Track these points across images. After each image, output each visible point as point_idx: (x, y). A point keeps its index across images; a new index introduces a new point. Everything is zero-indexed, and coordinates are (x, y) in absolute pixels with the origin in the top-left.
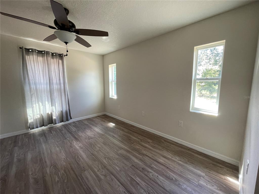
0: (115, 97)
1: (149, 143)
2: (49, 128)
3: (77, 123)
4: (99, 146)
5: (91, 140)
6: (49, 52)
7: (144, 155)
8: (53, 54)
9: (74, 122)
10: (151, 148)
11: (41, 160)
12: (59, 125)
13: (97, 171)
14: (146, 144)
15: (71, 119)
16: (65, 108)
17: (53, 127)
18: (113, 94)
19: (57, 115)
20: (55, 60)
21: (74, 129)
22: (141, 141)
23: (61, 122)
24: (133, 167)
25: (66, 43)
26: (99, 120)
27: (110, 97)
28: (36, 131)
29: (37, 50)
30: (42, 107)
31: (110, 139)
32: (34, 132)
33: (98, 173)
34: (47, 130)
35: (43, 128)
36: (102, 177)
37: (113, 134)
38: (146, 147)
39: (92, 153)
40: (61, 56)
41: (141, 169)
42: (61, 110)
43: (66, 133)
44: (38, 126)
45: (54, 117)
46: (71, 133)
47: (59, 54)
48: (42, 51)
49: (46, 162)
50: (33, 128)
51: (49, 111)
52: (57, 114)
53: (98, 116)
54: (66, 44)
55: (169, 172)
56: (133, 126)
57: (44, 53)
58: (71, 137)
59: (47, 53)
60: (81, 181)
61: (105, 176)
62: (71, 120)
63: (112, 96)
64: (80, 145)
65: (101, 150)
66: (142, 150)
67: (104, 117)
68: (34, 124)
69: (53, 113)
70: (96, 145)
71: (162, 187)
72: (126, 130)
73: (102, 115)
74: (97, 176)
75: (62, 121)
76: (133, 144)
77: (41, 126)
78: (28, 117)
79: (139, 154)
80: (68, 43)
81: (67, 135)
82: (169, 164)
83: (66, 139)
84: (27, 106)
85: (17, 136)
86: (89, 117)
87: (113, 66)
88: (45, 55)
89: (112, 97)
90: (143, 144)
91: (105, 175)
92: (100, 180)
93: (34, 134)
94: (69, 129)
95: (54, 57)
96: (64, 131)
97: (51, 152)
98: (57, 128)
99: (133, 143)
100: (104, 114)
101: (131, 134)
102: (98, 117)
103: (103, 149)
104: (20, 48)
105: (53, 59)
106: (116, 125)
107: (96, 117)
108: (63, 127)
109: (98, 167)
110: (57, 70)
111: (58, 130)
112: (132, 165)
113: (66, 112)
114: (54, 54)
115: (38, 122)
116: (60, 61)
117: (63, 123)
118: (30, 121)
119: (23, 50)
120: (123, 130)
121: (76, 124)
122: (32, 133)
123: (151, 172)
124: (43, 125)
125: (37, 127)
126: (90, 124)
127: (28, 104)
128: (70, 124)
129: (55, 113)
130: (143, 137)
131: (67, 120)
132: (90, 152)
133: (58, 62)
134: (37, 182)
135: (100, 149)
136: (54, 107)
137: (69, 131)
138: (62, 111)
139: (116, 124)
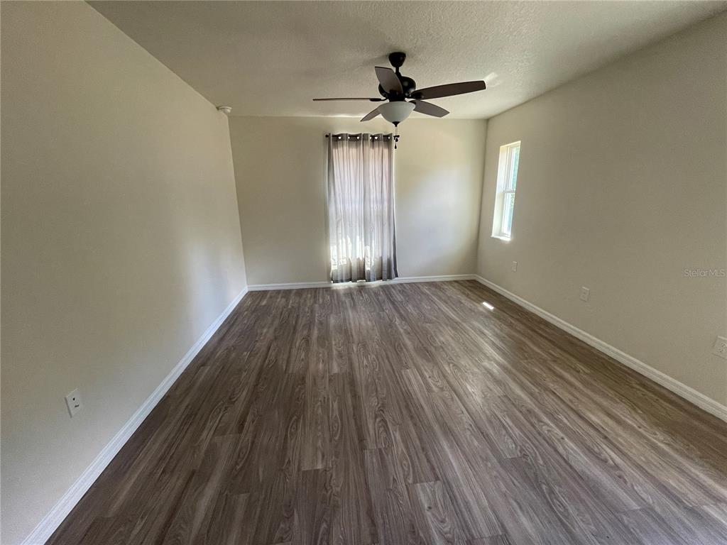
0: (507, 237)
1: (578, 372)
2: (359, 286)
3: (408, 287)
4: (442, 339)
5: (429, 324)
6: (367, 134)
7: (547, 389)
8: (373, 137)
9: (401, 284)
10: (577, 384)
11: (346, 331)
12: (375, 284)
13: (428, 377)
14: (566, 371)
15: (397, 276)
16: (387, 253)
17: (364, 286)
18: (502, 227)
19: (373, 264)
20: (377, 149)
21: (399, 297)
22: (555, 361)
23: (377, 279)
24: (506, 400)
25: (396, 123)
26: (454, 290)
27: (493, 235)
28: (341, 288)
29: (350, 136)
30: (350, 246)
31: (470, 334)
32: (338, 288)
33: (430, 381)
34: (355, 289)
35: (351, 284)
36: (435, 389)
37: (481, 327)
38: (561, 377)
39: (424, 348)
40: (387, 140)
41: (524, 410)
42: (380, 255)
43: (384, 301)
44: (344, 279)
45: (367, 268)
46: (393, 303)
47: (384, 136)
48: (356, 136)
49: (352, 336)
50: (337, 282)
51: (360, 256)
52: (373, 262)
53: (456, 281)
54: (396, 126)
55: (604, 446)
56: (547, 324)
57: (360, 139)
58: (393, 310)
59: (365, 137)
60: (398, 378)
61: (442, 389)
62: (396, 278)
63: (501, 234)
64: (405, 327)
65: (445, 349)
66: (547, 379)
67: (471, 285)
68: (339, 274)
69: (366, 261)
70: (436, 335)
71: (564, 459)
72: (520, 327)
73: (468, 281)
74: (427, 384)
75: (381, 278)
76: (526, 361)
77: (347, 281)
78: (332, 260)
79: (533, 385)
80: (398, 122)
81: (387, 305)
82: (617, 435)
83: (383, 311)
84: (331, 242)
85: (317, 288)
86: (435, 280)
87: (511, 147)
88: (360, 144)
89: (499, 235)
90: (558, 369)
91: (440, 388)
92: (429, 390)
93: (337, 292)
94: (391, 294)
95: (376, 143)
96: (382, 296)
97: (360, 324)
98: (372, 289)
99: (526, 359)
100: (472, 278)
101: (530, 339)
102: (456, 284)
103: (449, 347)
104: (327, 136)
105: (373, 147)
106: (498, 310)
107: (450, 283)
108: (381, 290)
109: (432, 372)
110: (378, 172)
111: (373, 294)
112: (506, 396)
113: (389, 261)
114: (376, 138)
115: (344, 273)
116: (386, 151)
117: (380, 282)
118: (334, 268)
119: (330, 139)
120: (511, 325)
121: (404, 287)
122: (335, 288)
123: (546, 424)
124: (350, 280)
125: (342, 281)
126: (434, 295)
127: (332, 239)
128: (393, 286)
129: (369, 260)
130: (565, 354)
131: (390, 278)
132: (423, 345)
133: (381, 154)
134: (342, 357)
135: (443, 346)
136: (368, 248)
137: (391, 300)
138: (381, 258)
139: (498, 308)
